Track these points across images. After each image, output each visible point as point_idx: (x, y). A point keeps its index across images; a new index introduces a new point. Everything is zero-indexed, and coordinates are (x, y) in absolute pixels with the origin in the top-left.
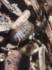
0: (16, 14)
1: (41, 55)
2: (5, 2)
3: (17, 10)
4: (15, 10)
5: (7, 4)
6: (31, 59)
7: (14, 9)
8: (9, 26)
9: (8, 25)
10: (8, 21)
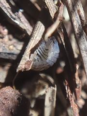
0: (20, 26)
1: (50, 100)
2: (3, 4)
3: (21, 19)
4: (19, 18)
5: (6, 8)
6: (32, 105)
7: (16, 17)
8: (4, 45)
9: (2, 44)
10: (3, 37)
